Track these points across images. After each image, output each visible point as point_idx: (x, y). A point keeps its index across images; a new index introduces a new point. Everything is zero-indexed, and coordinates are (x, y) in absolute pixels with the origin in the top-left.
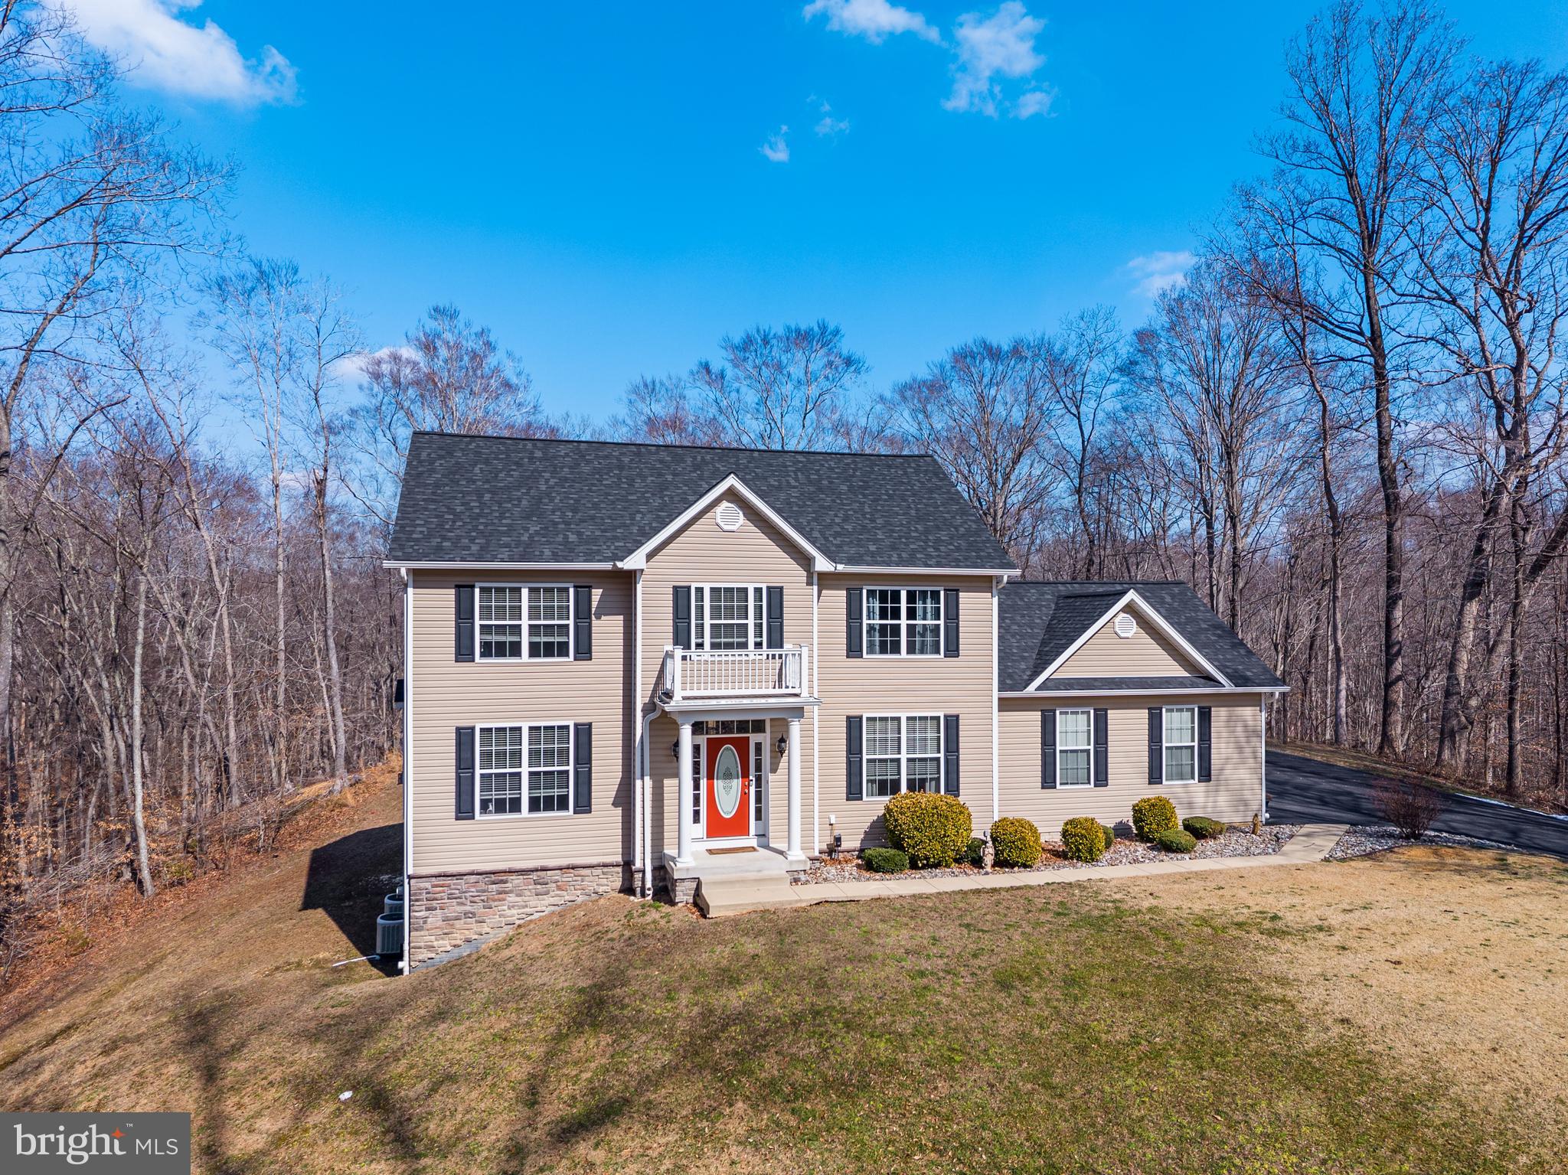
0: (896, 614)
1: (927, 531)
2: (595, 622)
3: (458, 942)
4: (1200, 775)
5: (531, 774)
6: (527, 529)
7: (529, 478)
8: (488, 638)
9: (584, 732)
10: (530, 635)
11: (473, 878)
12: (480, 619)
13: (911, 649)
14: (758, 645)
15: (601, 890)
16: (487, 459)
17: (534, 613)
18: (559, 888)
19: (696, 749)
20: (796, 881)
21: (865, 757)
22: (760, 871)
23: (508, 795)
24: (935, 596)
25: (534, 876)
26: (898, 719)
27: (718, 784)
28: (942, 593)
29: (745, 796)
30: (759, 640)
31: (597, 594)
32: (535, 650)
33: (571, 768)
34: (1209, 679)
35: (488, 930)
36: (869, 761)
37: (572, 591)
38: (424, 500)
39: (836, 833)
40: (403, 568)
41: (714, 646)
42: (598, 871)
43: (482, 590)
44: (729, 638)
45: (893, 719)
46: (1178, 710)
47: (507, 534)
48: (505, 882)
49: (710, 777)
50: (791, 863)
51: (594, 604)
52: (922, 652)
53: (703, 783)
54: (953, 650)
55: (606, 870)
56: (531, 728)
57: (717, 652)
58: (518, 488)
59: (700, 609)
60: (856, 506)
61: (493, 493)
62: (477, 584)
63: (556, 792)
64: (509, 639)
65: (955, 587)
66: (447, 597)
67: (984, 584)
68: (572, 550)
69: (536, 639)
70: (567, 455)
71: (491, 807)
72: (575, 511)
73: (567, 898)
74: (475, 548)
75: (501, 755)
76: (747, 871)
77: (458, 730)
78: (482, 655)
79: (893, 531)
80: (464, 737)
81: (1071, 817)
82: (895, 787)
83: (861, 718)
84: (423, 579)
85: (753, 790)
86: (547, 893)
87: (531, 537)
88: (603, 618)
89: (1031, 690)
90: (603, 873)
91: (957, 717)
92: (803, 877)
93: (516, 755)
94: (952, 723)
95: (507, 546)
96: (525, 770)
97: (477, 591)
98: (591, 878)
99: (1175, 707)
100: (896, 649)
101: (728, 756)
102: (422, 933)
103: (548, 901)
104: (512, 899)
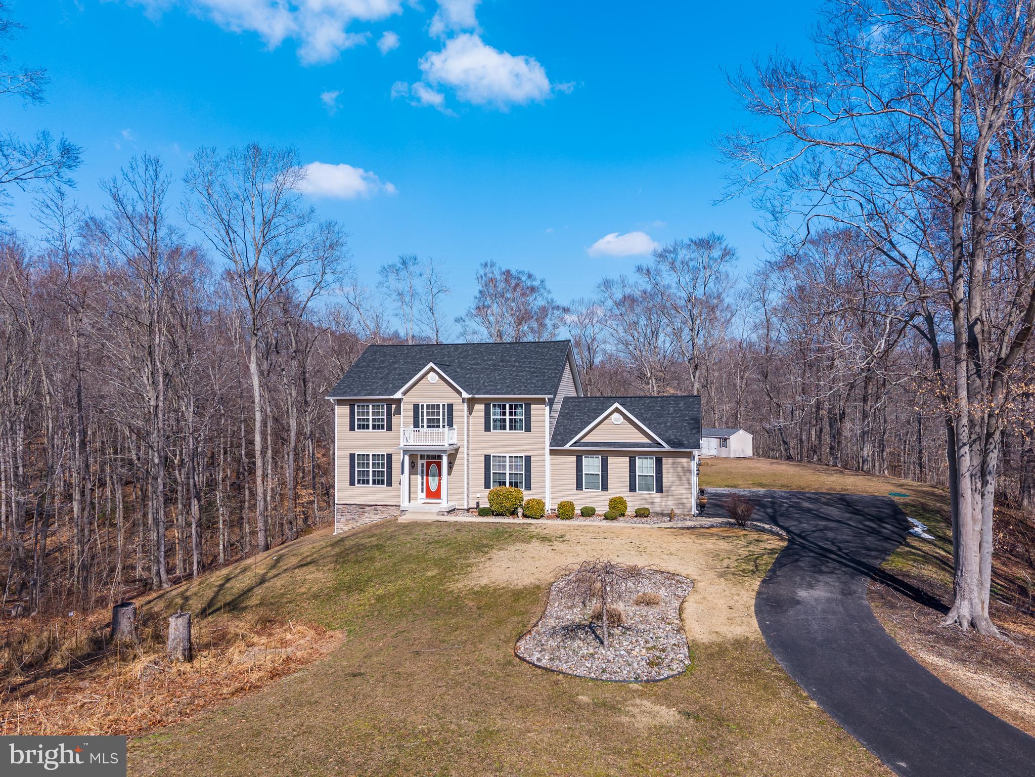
0: (504, 414)
3: (350, 527)
4: (657, 490)
5: (373, 471)
6: (377, 383)
7: (395, 362)
8: (359, 423)
9: (390, 457)
10: (373, 421)
11: (354, 506)
12: (357, 416)
13: (511, 428)
15: (396, 514)
16: (386, 355)
17: (373, 414)
18: (381, 512)
19: (422, 464)
20: (443, 515)
22: (429, 510)
23: (366, 478)
25: (373, 507)
27: (430, 478)
28: (523, 405)
29: (440, 483)
30: (444, 424)
31: (394, 407)
32: (374, 428)
33: (385, 470)
34: (659, 444)
35: (359, 524)
36: (493, 473)
37: (385, 406)
38: (353, 373)
39: (479, 501)
40: (331, 399)
41: (428, 426)
42: (394, 508)
44: (433, 424)
45: (503, 456)
46: (645, 458)
47: (369, 385)
48: (364, 508)
49: (427, 475)
51: (392, 411)
52: (517, 429)
53: (425, 477)
54: (528, 429)
56: (373, 455)
57: (429, 429)
58: (387, 367)
59: (422, 412)
60: (510, 368)
63: (381, 478)
64: (366, 423)
65: (529, 403)
66: (347, 408)
67: (541, 401)
70: (416, 351)
71: (361, 482)
73: (384, 516)
74: (356, 392)
75: (363, 464)
76: (425, 509)
77: (350, 454)
78: (358, 428)
79: (515, 379)
80: (352, 456)
82: (504, 483)
83: (490, 455)
84: (340, 402)
85: (442, 481)
86: (378, 514)
87: (377, 386)
88: (395, 416)
89: (567, 446)
91: (530, 457)
93: (368, 464)
94: (528, 459)
97: (356, 406)
99: (642, 457)
100: (504, 428)
101: (434, 467)
102: (340, 524)
103: (378, 516)
104: (366, 514)
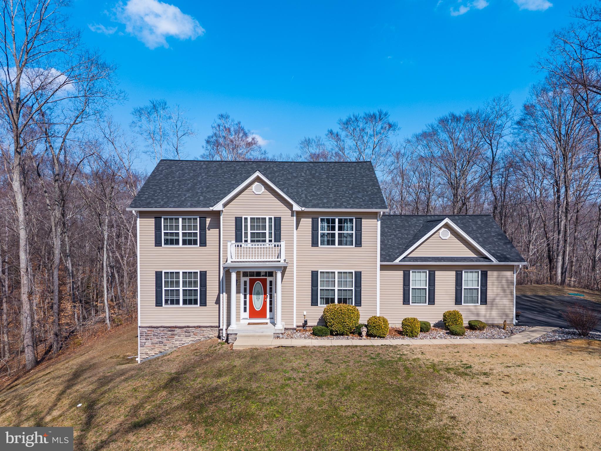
0: (333, 228)
1: (353, 193)
2: (207, 232)
3: (157, 352)
4: (481, 302)
5: (183, 290)
6: (185, 195)
7: (196, 175)
8: (167, 237)
9: (204, 274)
10: (183, 236)
11: (162, 329)
12: (164, 230)
13: (340, 243)
14: (270, 241)
15: (210, 336)
16: (183, 169)
17: (184, 228)
18: (194, 335)
19: (245, 282)
20: (278, 337)
21: (319, 288)
22: (262, 332)
23: (175, 298)
24: (351, 221)
25: (185, 329)
26: (334, 273)
27: (254, 297)
28: (354, 220)
29: (265, 302)
30: (271, 239)
31: (208, 220)
32: (184, 242)
33: (198, 288)
34: (486, 258)
35: (168, 349)
36: (321, 290)
37: (198, 219)
38: (152, 185)
39: (306, 319)
40: (134, 211)
41: (252, 241)
42: (209, 329)
43: (164, 219)
44: (259, 238)
45: (332, 272)
46: (470, 272)
47: (177, 197)
48: (174, 331)
49: (251, 294)
50: (276, 330)
51: (207, 225)
52: (346, 245)
53: (248, 296)
54: (359, 244)
55: (212, 328)
56: (183, 273)
57: (254, 244)
58: (189, 180)
59: (246, 226)
60: (326, 184)
61: (179, 181)
62: (163, 217)
63: (193, 298)
64: (174, 238)
65: (360, 217)
66: (151, 222)
67: (374, 216)
68: (199, 203)
69: (185, 238)
70: (215, 166)
71: (169, 302)
72: (207, 188)
73: (197, 338)
74: (162, 203)
75: (172, 282)
76: (257, 332)
77: (156, 272)
78: (165, 244)
79: (338, 194)
80: (158, 275)
81: (406, 317)
82: (333, 301)
83: (317, 272)
84: (143, 215)
85: (268, 300)
86: (190, 336)
87: (186, 198)
88: (211, 230)
89: (397, 261)
90: (211, 330)
91: (361, 272)
92: (281, 336)
93: (178, 283)
94: (358, 275)
95: (175, 202)
96: (181, 288)
97: (163, 219)
98: (207, 331)
99: (469, 271)
100: (333, 243)
101: (258, 285)
102: (144, 348)
103: (190, 339)
104: (176, 337)
